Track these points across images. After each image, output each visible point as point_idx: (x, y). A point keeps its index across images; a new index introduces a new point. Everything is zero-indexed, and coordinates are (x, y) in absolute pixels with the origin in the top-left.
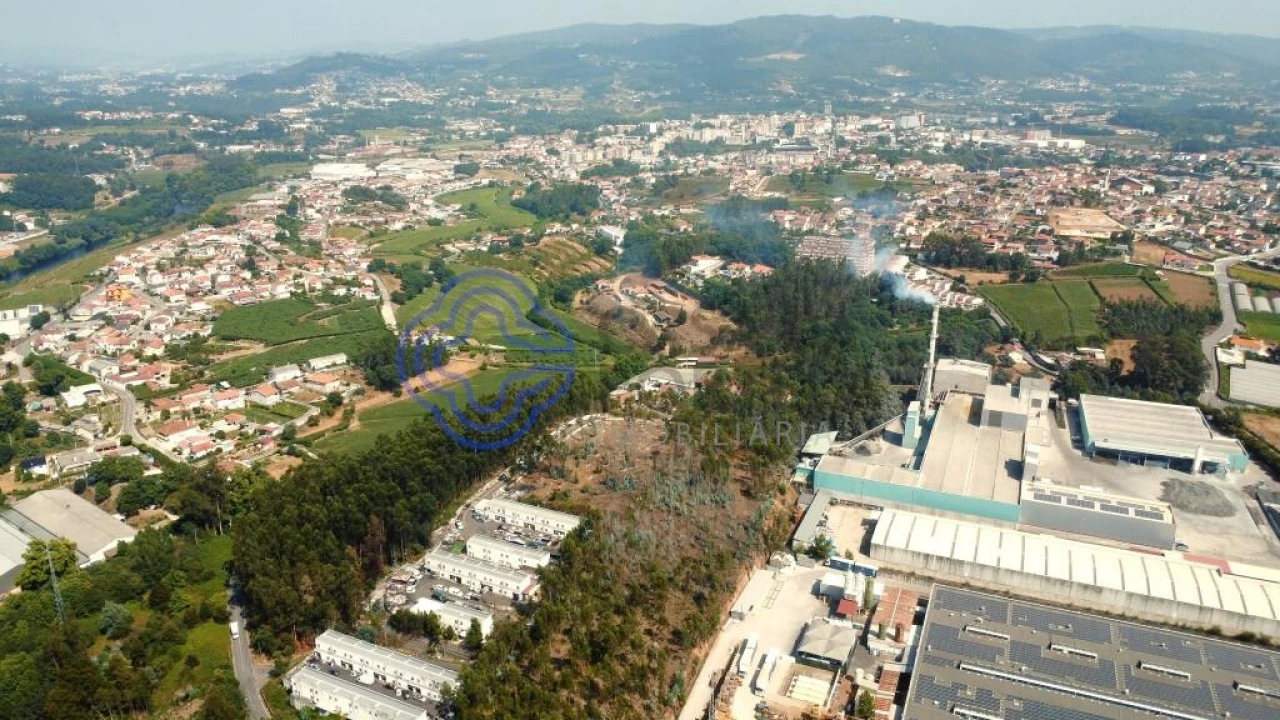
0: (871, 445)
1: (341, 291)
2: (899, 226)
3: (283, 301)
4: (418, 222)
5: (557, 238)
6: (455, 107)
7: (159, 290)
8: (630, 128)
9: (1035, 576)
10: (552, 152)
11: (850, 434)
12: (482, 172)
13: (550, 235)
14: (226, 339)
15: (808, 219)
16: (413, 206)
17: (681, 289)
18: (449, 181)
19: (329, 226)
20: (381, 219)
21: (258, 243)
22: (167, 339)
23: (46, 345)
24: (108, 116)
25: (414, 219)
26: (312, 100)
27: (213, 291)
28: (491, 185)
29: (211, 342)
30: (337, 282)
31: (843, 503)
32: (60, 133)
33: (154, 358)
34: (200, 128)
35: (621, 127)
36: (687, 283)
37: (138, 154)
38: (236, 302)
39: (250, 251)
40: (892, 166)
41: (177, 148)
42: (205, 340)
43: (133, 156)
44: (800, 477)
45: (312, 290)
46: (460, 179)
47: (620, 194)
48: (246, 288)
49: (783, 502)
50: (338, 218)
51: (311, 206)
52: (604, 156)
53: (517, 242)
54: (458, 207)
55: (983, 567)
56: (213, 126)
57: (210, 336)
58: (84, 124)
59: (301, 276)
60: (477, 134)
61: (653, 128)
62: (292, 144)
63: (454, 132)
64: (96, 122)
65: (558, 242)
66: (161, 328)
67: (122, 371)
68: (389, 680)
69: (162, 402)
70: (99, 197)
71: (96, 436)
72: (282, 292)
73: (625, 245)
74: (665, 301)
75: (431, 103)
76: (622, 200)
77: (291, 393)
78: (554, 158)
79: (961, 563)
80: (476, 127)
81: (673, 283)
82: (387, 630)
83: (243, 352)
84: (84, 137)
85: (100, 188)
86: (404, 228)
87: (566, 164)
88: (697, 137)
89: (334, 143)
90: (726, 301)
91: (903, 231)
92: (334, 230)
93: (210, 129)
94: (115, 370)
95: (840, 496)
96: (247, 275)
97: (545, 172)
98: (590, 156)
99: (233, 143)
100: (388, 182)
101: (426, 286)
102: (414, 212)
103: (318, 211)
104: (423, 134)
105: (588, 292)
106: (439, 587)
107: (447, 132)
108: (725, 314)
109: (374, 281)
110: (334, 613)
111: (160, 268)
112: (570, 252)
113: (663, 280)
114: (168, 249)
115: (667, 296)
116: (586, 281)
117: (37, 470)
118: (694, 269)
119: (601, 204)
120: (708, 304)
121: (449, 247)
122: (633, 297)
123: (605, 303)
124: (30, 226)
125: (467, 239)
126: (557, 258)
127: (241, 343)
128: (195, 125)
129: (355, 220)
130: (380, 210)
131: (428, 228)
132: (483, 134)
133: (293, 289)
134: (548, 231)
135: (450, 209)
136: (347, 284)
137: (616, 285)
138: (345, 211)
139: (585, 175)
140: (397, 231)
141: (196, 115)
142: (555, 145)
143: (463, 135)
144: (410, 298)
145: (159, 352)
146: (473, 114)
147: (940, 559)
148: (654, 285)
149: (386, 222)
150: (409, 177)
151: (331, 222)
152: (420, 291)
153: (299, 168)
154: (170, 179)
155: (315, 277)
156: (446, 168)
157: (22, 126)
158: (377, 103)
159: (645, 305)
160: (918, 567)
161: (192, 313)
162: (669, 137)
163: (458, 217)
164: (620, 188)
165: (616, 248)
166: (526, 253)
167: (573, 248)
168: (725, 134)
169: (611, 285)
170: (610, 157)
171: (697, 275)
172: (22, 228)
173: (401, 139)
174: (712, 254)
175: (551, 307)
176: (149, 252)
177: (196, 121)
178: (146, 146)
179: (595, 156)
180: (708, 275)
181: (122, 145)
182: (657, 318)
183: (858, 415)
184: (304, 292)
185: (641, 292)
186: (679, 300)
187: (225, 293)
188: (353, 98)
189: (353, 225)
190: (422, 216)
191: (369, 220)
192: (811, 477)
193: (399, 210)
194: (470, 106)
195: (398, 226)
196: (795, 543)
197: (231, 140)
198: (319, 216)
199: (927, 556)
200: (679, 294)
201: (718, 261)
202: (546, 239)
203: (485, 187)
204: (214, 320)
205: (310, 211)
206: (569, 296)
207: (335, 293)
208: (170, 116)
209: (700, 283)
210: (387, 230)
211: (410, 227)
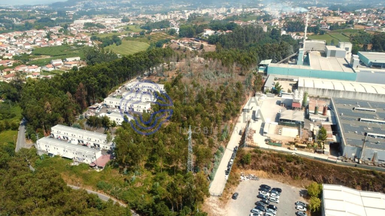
1: (80, 44)
2: (273, 22)
3: (59, 46)
4: (109, 32)
6: (122, 10)
7: (14, 43)
8: (178, 12)
9: (373, 94)
11: (276, 61)
12: (130, 21)
14: (37, 55)
16: (107, 28)
17: (201, 39)
18: (120, 23)
19: (78, 32)
21: (52, 32)
22: (14, 55)
24: (7, 10)
25: (108, 31)
27: (34, 43)
28: (134, 24)
29: (31, 56)
30: (78, 41)
31: (280, 79)
33: (8, 59)
34: (38, 13)
35: (176, 12)
36: (203, 38)
37: (17, 20)
38: (42, 46)
39: (48, 34)
41: (29, 18)
42: (28, 55)
43: (15, 20)
44: (261, 71)
45: (70, 43)
46: (123, 23)
47: (177, 23)
48: (46, 43)
50: (82, 30)
52: (170, 17)
53: (142, 34)
54: (122, 28)
55: (349, 92)
56: (43, 13)
57: (31, 54)
59: (66, 40)
61: (186, 11)
65: (157, 33)
66: (12, 52)
69: (8, 70)
72: (59, 43)
73: (180, 31)
74: (195, 44)
76: (178, 24)
77: (58, 68)
78: (154, 18)
79: (339, 91)
80: (129, 14)
81: (198, 38)
82: (86, 126)
83: (42, 58)
86: (104, 33)
87: (158, 19)
89: (82, 18)
90: (217, 41)
91: (275, 23)
95: (278, 76)
96: (47, 39)
97: (151, 21)
100: (99, 23)
101: (111, 44)
104: (111, 16)
105: (168, 44)
106: (109, 110)
107: (119, 15)
109: (92, 42)
110: (62, 119)
111: (15, 38)
113: (194, 38)
114: (20, 34)
115: (196, 42)
116: (166, 41)
118: (205, 34)
120: (210, 43)
121: (120, 37)
122: (184, 43)
123: (174, 46)
125: (125, 34)
126: (157, 37)
127: (42, 56)
128: (37, 13)
129: (87, 31)
130: (96, 28)
131: (112, 33)
132: (131, 16)
133: (63, 43)
134: (153, 31)
135: (119, 29)
136: (82, 42)
137: (178, 41)
138: (84, 28)
140: (102, 34)
141: (37, 10)
142: (155, 15)
145: (10, 58)
146: (127, 11)
147: (329, 90)
148: (191, 40)
149: (98, 31)
150: (106, 22)
151: (79, 31)
152: (109, 45)
154: (26, 24)
155: (71, 40)
156: (118, 20)
159: (188, 45)
161: (26, 49)
162: (191, 13)
163: (122, 31)
165: (177, 32)
167: (162, 34)
168: (208, 12)
174: (211, 29)
175: (154, 48)
176: (13, 34)
177: (37, 12)
178: (19, 18)
179: (168, 17)
180: (210, 35)
181: (11, 17)
182: (192, 48)
184: (67, 44)
185: (187, 42)
186: (201, 43)
187: (38, 44)
190: (110, 30)
191: (92, 31)
192: (266, 71)
193: (103, 28)
195: (102, 32)
196: (265, 88)
198: (75, 29)
199: (323, 90)
200: (200, 41)
201: (213, 32)
202: (152, 33)
203: (131, 25)
204: (33, 50)
205: (72, 28)
206: (162, 45)
207: (78, 44)
208: (28, 11)
209: (207, 37)
210: (98, 33)
211: (106, 33)
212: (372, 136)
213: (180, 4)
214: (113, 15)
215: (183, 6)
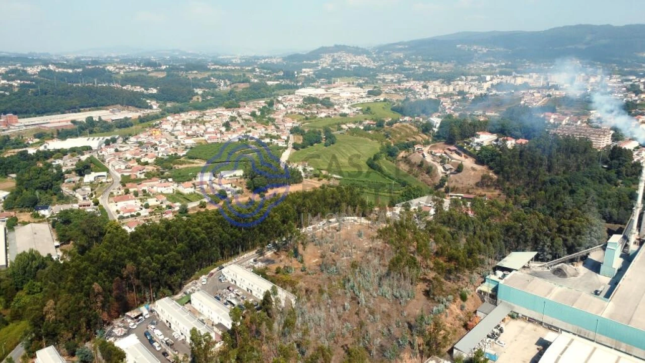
0: (569, 268)
1: (267, 140)
4: (335, 114)
5: (405, 124)
6: (385, 70)
7: (176, 133)
8: (474, 78)
10: (425, 87)
12: (382, 95)
13: (401, 122)
14: (190, 158)
15: (568, 118)
16: (336, 107)
17: (465, 151)
18: (362, 98)
19: (287, 113)
20: (316, 112)
21: (240, 116)
22: (160, 155)
23: (103, 153)
24: (221, 68)
25: (333, 113)
26: (319, 66)
27: (202, 136)
28: (385, 100)
29: (182, 159)
30: (267, 136)
31: (524, 318)
32: (196, 73)
33: (146, 163)
34: (258, 73)
35: (470, 78)
36: (470, 148)
37: (225, 83)
38: (209, 141)
39: (233, 119)
40: (636, 95)
41: (242, 80)
42: (180, 157)
43: (222, 84)
44: (487, 288)
46: (369, 97)
47: (453, 105)
48: (219, 135)
49: (462, 308)
50: (294, 110)
51: (282, 104)
52: (454, 90)
53: (380, 124)
54: (360, 108)
56: (264, 73)
57: (184, 156)
58: (209, 70)
59: (250, 131)
60: (392, 81)
61: (488, 78)
62: (298, 82)
63: (380, 80)
64: (215, 70)
65: (403, 126)
66: (162, 150)
67: (126, 168)
69: (130, 185)
70: (195, 98)
71: (84, 199)
72: (235, 138)
73: (441, 127)
74: (452, 159)
75: (374, 67)
76: (453, 108)
78: (426, 90)
80: (392, 78)
81: (461, 148)
82: (99, 355)
83: (194, 165)
84: (206, 75)
85: (197, 94)
86: (326, 117)
87: (430, 92)
88: (513, 81)
89: (318, 82)
90: (492, 161)
92: (287, 115)
93: (262, 74)
94: (123, 167)
95: (522, 311)
96: (223, 129)
97: (417, 96)
98: (445, 89)
99: (270, 81)
100: (329, 96)
101: (317, 143)
102: (335, 110)
103: (284, 106)
104: (364, 80)
105: (408, 151)
106: (152, 328)
107: (376, 79)
108: (491, 168)
109: (288, 138)
111: (184, 123)
112: (408, 131)
113: (456, 146)
115: (455, 156)
117: (42, 212)
118: (477, 140)
119: (440, 110)
120: (479, 161)
121: (344, 126)
122: (433, 155)
123: (416, 158)
124: (155, 107)
125: (355, 123)
126: (400, 134)
127: (196, 161)
129: (302, 112)
130: (317, 107)
131: (339, 117)
132: (395, 81)
133: (241, 137)
134: (401, 120)
135: (355, 109)
136: (272, 137)
137: (426, 150)
138: (299, 107)
139: (439, 96)
140: (321, 118)
141: (259, 68)
142: (428, 84)
143: (384, 80)
144: (303, 147)
145: (150, 161)
146: (394, 72)
148: (449, 150)
149: (317, 113)
150: (341, 95)
151: (289, 111)
152: (312, 145)
153: (291, 91)
154: (231, 92)
155: (257, 132)
156: (363, 92)
157: (182, 70)
158: (348, 67)
159: (439, 160)
161: (183, 145)
162: (495, 82)
163: (358, 113)
164: (454, 102)
165: (434, 129)
166: (384, 131)
167: (410, 128)
168: (530, 81)
169: (423, 149)
170: (457, 90)
171: (478, 144)
173: (351, 82)
174: (492, 132)
175: (385, 159)
176: (185, 116)
177: (258, 70)
178: (230, 80)
179: (449, 90)
180: (485, 144)
181: (220, 79)
182: (444, 168)
183: (559, 241)
185: (439, 152)
186: (463, 158)
187: (206, 137)
188: (338, 65)
189: (300, 114)
190: (338, 111)
191: (309, 111)
192: (495, 290)
193: (328, 108)
194: (394, 69)
195: (323, 115)
196: (455, 351)
197: (270, 80)
198: (284, 108)
200: (463, 154)
201: (494, 137)
202: (398, 124)
203: (381, 101)
204: (191, 148)
205: (281, 106)
206: (397, 153)
207: (263, 141)
208: (247, 68)
209: (478, 148)
210: (316, 117)
211: (329, 116)
213: (486, 62)
214: (366, 78)
215: (492, 66)
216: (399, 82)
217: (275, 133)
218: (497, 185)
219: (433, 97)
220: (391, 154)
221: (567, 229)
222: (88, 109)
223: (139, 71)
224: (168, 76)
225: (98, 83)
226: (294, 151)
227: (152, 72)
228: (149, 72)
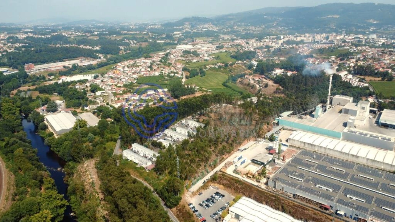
0: (304, 116)
1: (172, 75)
2: (348, 63)
3: (157, 76)
5: (238, 65)
6: (223, 32)
7: (126, 72)
8: (274, 37)
9: (337, 151)
10: (247, 43)
11: (297, 113)
12: (224, 48)
13: (237, 64)
14: (139, 84)
15: (318, 61)
16: (201, 56)
17: (269, 78)
18: (214, 50)
19: (176, 60)
20: (191, 59)
21: (155, 62)
22: (124, 83)
23: (96, 82)
24: (128, 32)
25: (200, 59)
26: (183, 30)
27: (140, 73)
28: (226, 51)
29: (135, 84)
30: (172, 72)
31: (287, 129)
32: (115, 37)
33: (120, 87)
35: (272, 37)
36: (271, 76)
37: (134, 42)
38: (144, 76)
39: (152, 64)
40: (356, 48)
41: (143, 40)
42: (134, 84)
43: (132, 43)
44: (276, 121)
45: (165, 74)
46: (217, 50)
47: (263, 54)
48: (148, 73)
49: (268, 127)
50: (179, 58)
51: (172, 55)
52: (263, 44)
53: (226, 65)
54: (214, 56)
55: (321, 147)
56: (154, 35)
57: (136, 83)
58: (122, 34)
59: (163, 70)
60: (228, 39)
61: (282, 37)
62: (175, 41)
63: (221, 38)
64: (125, 34)
65: (238, 66)
66: (124, 80)
67: (111, 89)
68: (147, 155)
69: (118, 96)
70: (121, 52)
71: (101, 102)
72: (157, 74)
73: (257, 66)
74: (263, 81)
75: (217, 31)
76: (263, 56)
78: (247, 45)
79: (315, 145)
81: (267, 76)
82: (151, 146)
84: (121, 37)
85: (121, 49)
86: (197, 61)
87: (250, 46)
88: (295, 39)
89: (186, 41)
90: (281, 81)
91: (349, 64)
93: (153, 36)
94: (110, 88)
95: (286, 127)
96: (149, 69)
97: (243, 49)
98: (258, 44)
99: (159, 40)
100: (196, 49)
101: (196, 75)
102: (201, 57)
103: (174, 56)
104: (212, 39)
105: (242, 78)
106: (166, 138)
107: (219, 38)
108: (280, 85)
109: (182, 73)
110: (139, 140)
111: (128, 67)
112: (241, 68)
113: (265, 75)
114: (131, 62)
115: (264, 80)
116: (242, 76)
117: (86, 108)
118: (274, 72)
119: (256, 57)
120: (275, 82)
121: (207, 67)
122: (254, 80)
123: (246, 81)
124: (102, 58)
125: (213, 64)
126: (237, 70)
127: (142, 85)
128: (150, 35)
130: (191, 56)
131: (203, 62)
132: (229, 39)
133: (160, 73)
134: (237, 63)
135: (211, 57)
136: (174, 73)
137: (250, 77)
138: (182, 56)
139: (255, 49)
141: (150, 33)
142: (249, 42)
143: (223, 39)
144: (191, 78)
145: (122, 85)
146: (228, 33)
147: (308, 144)
148: (261, 77)
149: (192, 60)
150: (202, 49)
151: (177, 59)
152: (194, 76)
153: (173, 46)
154: (140, 48)
155: (167, 71)
156: (214, 47)
157: (107, 34)
158: (201, 30)
159: (257, 82)
160: (302, 146)
161: (133, 77)
162: (286, 39)
163: (213, 59)
164: (263, 52)
165: (254, 67)
166: (228, 68)
167: (242, 67)
168: (305, 39)
169: (249, 77)
170: (265, 45)
171: (275, 74)
172: (100, 58)
173: (205, 40)
174: (281, 69)
175: (231, 82)
176: (127, 63)
177: (150, 34)
178: (136, 40)
179: (260, 44)
180: (278, 74)
181: (130, 40)
182: (259, 86)
183: (300, 107)
184: (162, 74)
185: (257, 79)
186: (268, 81)
187: (142, 73)
188: (195, 29)
189: (183, 60)
190: (203, 58)
191: (187, 59)
192: (278, 122)
193: (197, 57)
194: (228, 31)
195: (195, 61)
196: (266, 136)
199: (305, 143)
200: (268, 79)
201: (282, 71)
202: (235, 65)
203: (224, 52)
204: (137, 79)
205: (172, 56)
206: (237, 79)
207: (171, 75)
208: (144, 33)
209: (275, 76)
210: (192, 62)
211: (198, 61)
212: (292, 178)
213: (281, 27)
214: (213, 38)
215: (284, 29)
216: (233, 40)
217: (175, 71)
218: (283, 92)
219: (252, 50)
220: (234, 80)
221: (303, 103)
222: (67, 60)
223: (82, 36)
224: (100, 38)
225: (63, 44)
226: (187, 79)
227: (90, 36)
228: (88, 37)
